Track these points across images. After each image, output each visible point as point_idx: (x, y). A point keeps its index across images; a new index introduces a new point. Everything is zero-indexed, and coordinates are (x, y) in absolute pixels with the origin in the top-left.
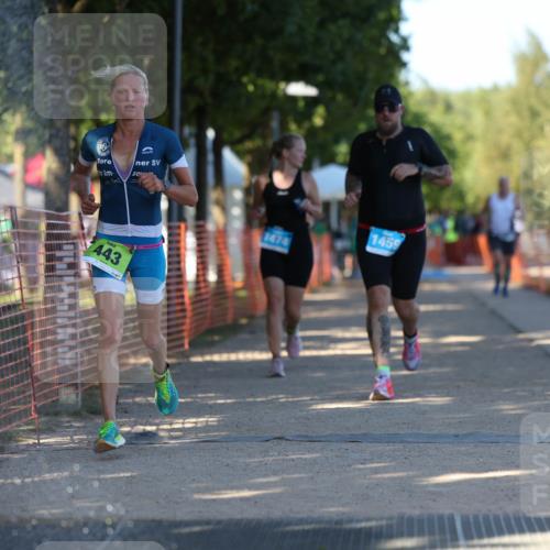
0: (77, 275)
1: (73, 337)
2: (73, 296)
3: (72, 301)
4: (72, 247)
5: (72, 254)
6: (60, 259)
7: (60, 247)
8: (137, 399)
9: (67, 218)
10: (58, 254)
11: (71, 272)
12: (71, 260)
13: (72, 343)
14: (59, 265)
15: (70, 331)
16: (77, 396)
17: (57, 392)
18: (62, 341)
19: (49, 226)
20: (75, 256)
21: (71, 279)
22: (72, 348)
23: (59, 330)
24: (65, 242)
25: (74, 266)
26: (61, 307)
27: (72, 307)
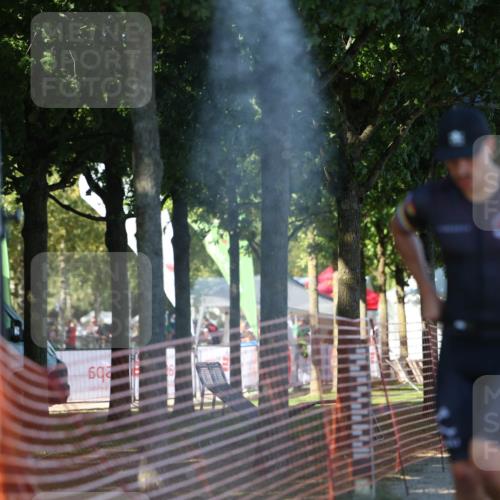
0: (368, 376)
1: (366, 432)
2: (366, 395)
3: (365, 400)
4: (364, 350)
5: (364, 356)
6: (354, 362)
7: (353, 351)
8: (427, 491)
9: (358, 325)
10: (352, 357)
11: (364, 373)
12: (363, 363)
13: (366, 438)
14: (353, 367)
15: (365, 427)
16: (371, 487)
17: (352, 483)
18: (357, 437)
19: (341, 332)
20: (367, 359)
21: (364, 380)
22: (365, 443)
23: (355, 427)
24: (358, 346)
25: (365, 368)
26: (355, 406)
27: (365, 405)
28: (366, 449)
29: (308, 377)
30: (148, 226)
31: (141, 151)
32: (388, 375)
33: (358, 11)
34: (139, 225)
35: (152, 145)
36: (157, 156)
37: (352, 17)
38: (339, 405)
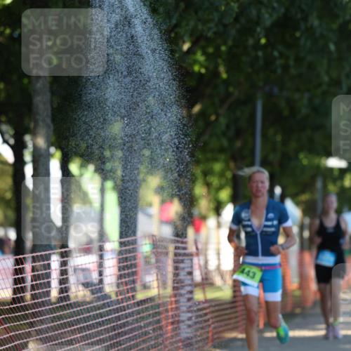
0: (192, 279)
1: (190, 319)
2: (191, 292)
3: (190, 296)
4: (189, 261)
5: (189, 265)
6: (183, 269)
7: (182, 261)
9: (186, 243)
10: (182, 265)
11: (189, 277)
12: (189, 270)
13: (189, 323)
14: (182, 273)
15: (190, 315)
18: (183, 321)
19: (176, 248)
20: (192, 267)
21: (189, 282)
22: (189, 326)
23: (182, 315)
24: (186, 258)
25: (190, 273)
26: (183, 300)
27: (189, 300)
28: (189, 330)
29: (151, 279)
30: (41, 169)
31: (38, 117)
32: (207, 279)
33: (192, 23)
34: (35, 169)
35: (45, 113)
36: (49, 121)
37: (187, 28)
38: (173, 299)
